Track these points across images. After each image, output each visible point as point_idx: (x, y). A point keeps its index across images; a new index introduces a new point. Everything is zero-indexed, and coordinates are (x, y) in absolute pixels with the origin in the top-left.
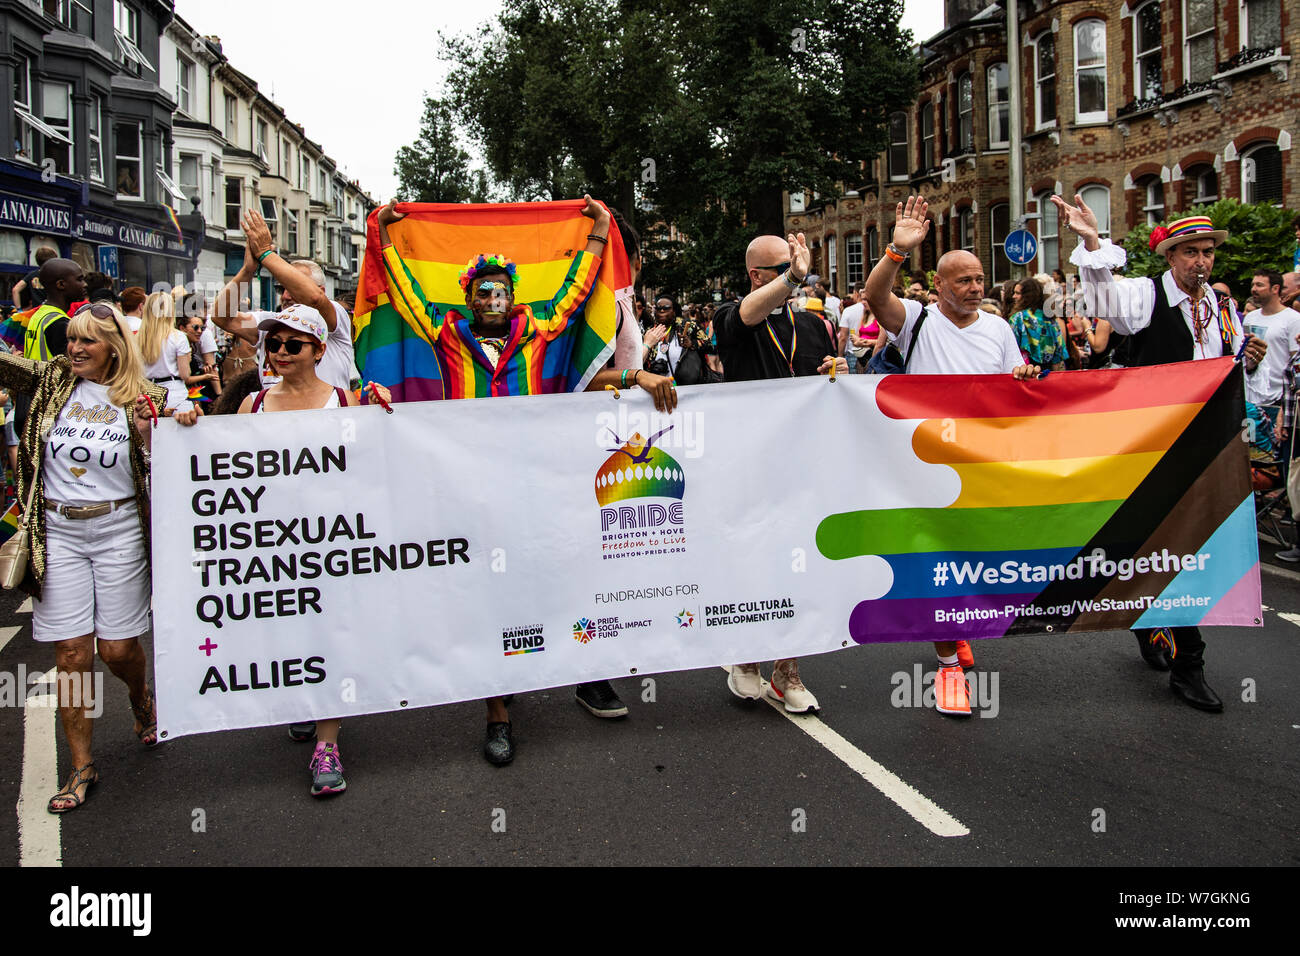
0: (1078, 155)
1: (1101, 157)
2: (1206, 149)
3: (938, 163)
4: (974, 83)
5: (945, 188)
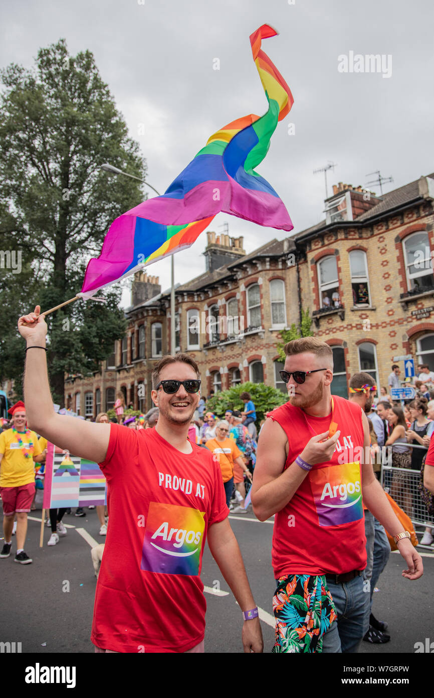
2: (236, 361)
3: (129, 362)
4: (147, 330)
5: (132, 373)
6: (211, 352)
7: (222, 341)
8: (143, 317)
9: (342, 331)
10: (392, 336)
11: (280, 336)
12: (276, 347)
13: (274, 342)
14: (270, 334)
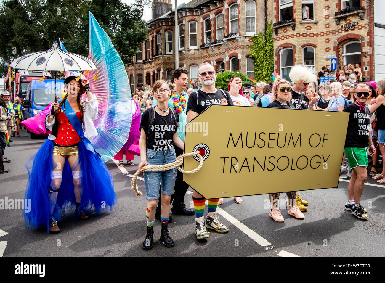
0: (190, 57)
1: (196, 58)
2: (222, 57)
3: (151, 57)
4: (162, 35)
5: (153, 65)
6: (205, 51)
7: (212, 44)
8: (159, 26)
9: (293, 37)
10: (326, 42)
11: (251, 40)
12: (248, 48)
13: (247, 44)
14: (244, 38)
